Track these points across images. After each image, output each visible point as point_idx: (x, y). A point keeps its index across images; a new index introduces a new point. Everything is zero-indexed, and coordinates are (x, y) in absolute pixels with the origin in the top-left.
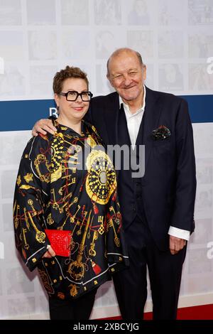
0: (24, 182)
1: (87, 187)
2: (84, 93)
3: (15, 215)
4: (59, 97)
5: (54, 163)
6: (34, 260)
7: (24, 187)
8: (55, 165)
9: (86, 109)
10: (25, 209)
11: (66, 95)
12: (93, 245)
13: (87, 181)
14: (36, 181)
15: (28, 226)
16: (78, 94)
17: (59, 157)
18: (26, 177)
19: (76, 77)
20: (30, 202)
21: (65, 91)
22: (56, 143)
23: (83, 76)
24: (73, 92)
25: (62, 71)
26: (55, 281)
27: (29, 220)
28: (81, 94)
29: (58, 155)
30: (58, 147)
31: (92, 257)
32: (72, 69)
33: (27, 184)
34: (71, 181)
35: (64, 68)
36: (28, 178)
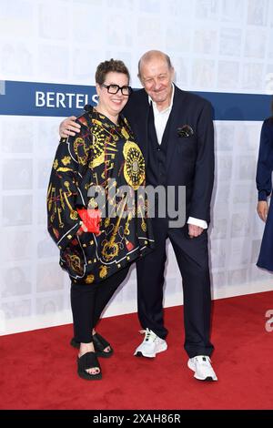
0: (61, 165)
1: (125, 173)
2: (124, 87)
3: (49, 197)
4: (101, 87)
5: (96, 149)
6: (70, 237)
7: (61, 169)
8: (98, 151)
9: (125, 102)
10: (61, 190)
11: (108, 87)
12: (127, 225)
13: (125, 167)
14: (74, 165)
15: (63, 206)
16: (119, 88)
17: (102, 144)
18: (63, 161)
19: (119, 71)
20: (67, 184)
21: (107, 83)
22: (97, 131)
23: (125, 71)
24: (114, 86)
25: (107, 62)
26: (90, 262)
27: (64, 200)
28: (121, 89)
29: (101, 142)
30: (100, 134)
31: (126, 235)
32: (116, 63)
33: (64, 167)
34: (110, 166)
35: (109, 60)
36: (66, 161)
